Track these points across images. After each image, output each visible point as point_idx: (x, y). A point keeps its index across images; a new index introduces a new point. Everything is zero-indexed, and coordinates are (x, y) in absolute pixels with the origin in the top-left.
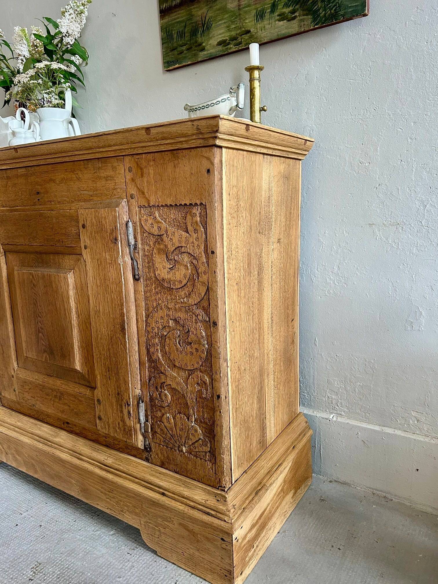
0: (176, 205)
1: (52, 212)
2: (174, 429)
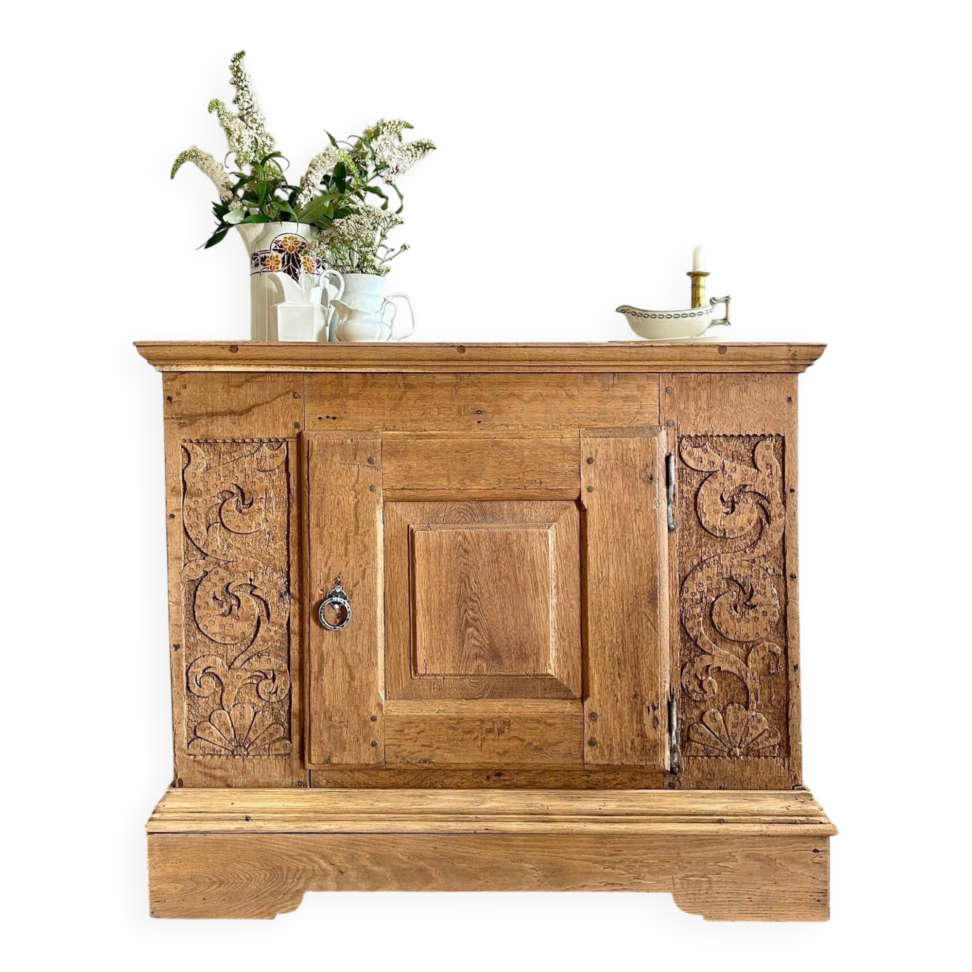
0: (740, 436)
1: (522, 440)
2: (723, 727)
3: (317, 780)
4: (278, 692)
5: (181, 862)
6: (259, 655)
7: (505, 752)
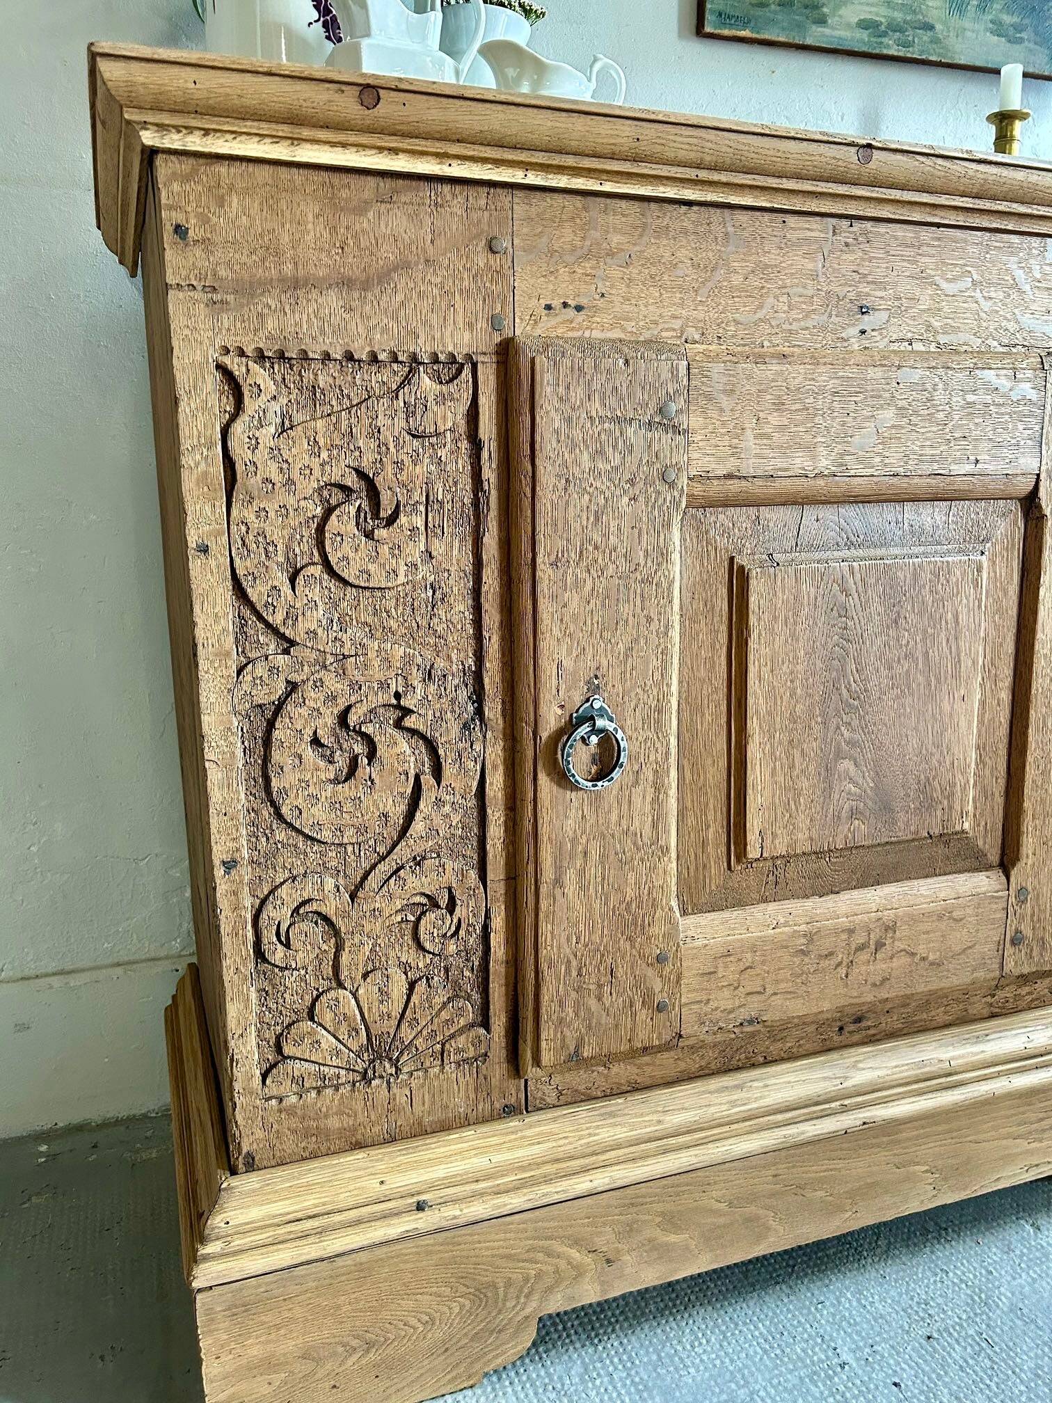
3: (540, 1094)
4: (462, 933)
5: (279, 1329)
6: (418, 861)
7: (885, 980)
